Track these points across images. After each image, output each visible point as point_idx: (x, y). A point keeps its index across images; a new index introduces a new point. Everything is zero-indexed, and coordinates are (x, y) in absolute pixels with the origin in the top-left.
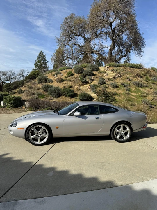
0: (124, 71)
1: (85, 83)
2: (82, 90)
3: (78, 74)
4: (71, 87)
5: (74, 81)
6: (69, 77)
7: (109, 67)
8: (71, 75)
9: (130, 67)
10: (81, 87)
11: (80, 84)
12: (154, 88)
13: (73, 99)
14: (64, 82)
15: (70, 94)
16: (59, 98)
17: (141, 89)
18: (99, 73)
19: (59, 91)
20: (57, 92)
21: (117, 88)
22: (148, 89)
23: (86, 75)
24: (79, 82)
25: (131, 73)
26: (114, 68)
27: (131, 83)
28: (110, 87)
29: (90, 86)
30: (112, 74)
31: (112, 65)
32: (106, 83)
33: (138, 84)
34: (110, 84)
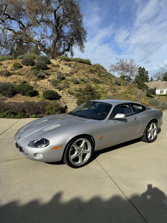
0: (77, 66)
1: (41, 77)
2: (41, 86)
3: (27, 67)
4: (25, 82)
5: (26, 75)
6: (17, 69)
7: (60, 60)
8: (19, 68)
9: (80, 62)
10: (38, 83)
11: (36, 79)
12: (110, 84)
13: (34, 97)
14: (13, 76)
15: (30, 91)
16: (15, 97)
17: (99, 85)
18: (53, 66)
19: (13, 88)
20: (10, 89)
21: (79, 85)
22: (105, 85)
23: (40, 68)
24: (33, 76)
25: (84, 68)
26: (67, 62)
27: (89, 79)
28: (72, 83)
29: (49, 82)
30: (67, 69)
31: (63, 59)
32: (65, 79)
33: (96, 80)
34: (70, 80)
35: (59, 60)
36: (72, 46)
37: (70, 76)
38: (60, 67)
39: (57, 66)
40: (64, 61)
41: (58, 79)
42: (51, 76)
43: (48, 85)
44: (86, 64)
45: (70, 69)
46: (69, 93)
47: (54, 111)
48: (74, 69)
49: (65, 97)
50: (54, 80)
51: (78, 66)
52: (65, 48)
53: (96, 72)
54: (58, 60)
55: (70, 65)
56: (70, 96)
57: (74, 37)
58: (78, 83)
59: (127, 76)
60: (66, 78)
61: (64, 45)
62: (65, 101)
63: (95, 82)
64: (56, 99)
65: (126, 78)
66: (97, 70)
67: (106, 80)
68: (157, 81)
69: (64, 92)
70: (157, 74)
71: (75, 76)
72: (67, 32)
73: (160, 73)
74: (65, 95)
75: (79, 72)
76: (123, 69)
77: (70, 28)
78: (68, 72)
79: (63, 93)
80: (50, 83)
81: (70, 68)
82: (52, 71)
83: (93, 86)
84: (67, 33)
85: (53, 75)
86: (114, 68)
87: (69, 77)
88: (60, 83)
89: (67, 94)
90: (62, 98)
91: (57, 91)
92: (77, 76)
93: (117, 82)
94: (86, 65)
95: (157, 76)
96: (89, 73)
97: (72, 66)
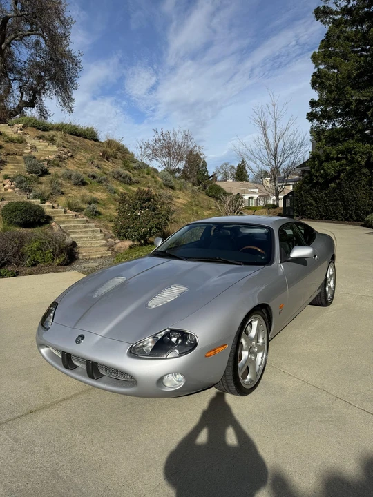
7: (24, 127)
18: (7, 142)
21: (87, 187)
25: (86, 149)
26: (41, 133)
27: (105, 173)
28: (69, 185)
29: (7, 181)
30: (47, 149)
31: (30, 123)
32: (50, 174)
33: (123, 178)
34: (63, 176)
35: (21, 125)
36: (40, 95)
37: (58, 166)
38: (26, 143)
39: (18, 140)
40: (34, 129)
41: (30, 172)
42: (10, 166)
43: (6, 190)
44: (86, 138)
45: (54, 148)
46: (70, 209)
47: (48, 256)
48: (65, 150)
49: (63, 219)
50: (21, 176)
51: (70, 142)
52: (24, 99)
53: (116, 158)
54: (16, 127)
55: (52, 140)
56: (76, 215)
57: (42, 74)
58: (84, 183)
59: (179, 170)
60: (50, 171)
61: (21, 91)
62: (65, 227)
63: (122, 182)
64: (40, 224)
65: (177, 174)
66: (116, 154)
67: (143, 177)
68: (225, 181)
69: (55, 205)
70: (222, 168)
71: (71, 166)
72: (25, 60)
73: (226, 164)
74: (59, 213)
75: (78, 156)
76: (169, 154)
77: (33, 51)
78: (52, 157)
79: (53, 207)
80: (9, 183)
81: (55, 146)
82: (8, 154)
83: (121, 190)
84: (25, 62)
85: (12, 163)
86: (149, 151)
87: (57, 168)
88: (40, 183)
89: (65, 211)
90: (56, 222)
91: (37, 202)
92: (75, 167)
93: (167, 182)
94: (90, 143)
95: (222, 171)
96: (101, 160)
97: (59, 141)
